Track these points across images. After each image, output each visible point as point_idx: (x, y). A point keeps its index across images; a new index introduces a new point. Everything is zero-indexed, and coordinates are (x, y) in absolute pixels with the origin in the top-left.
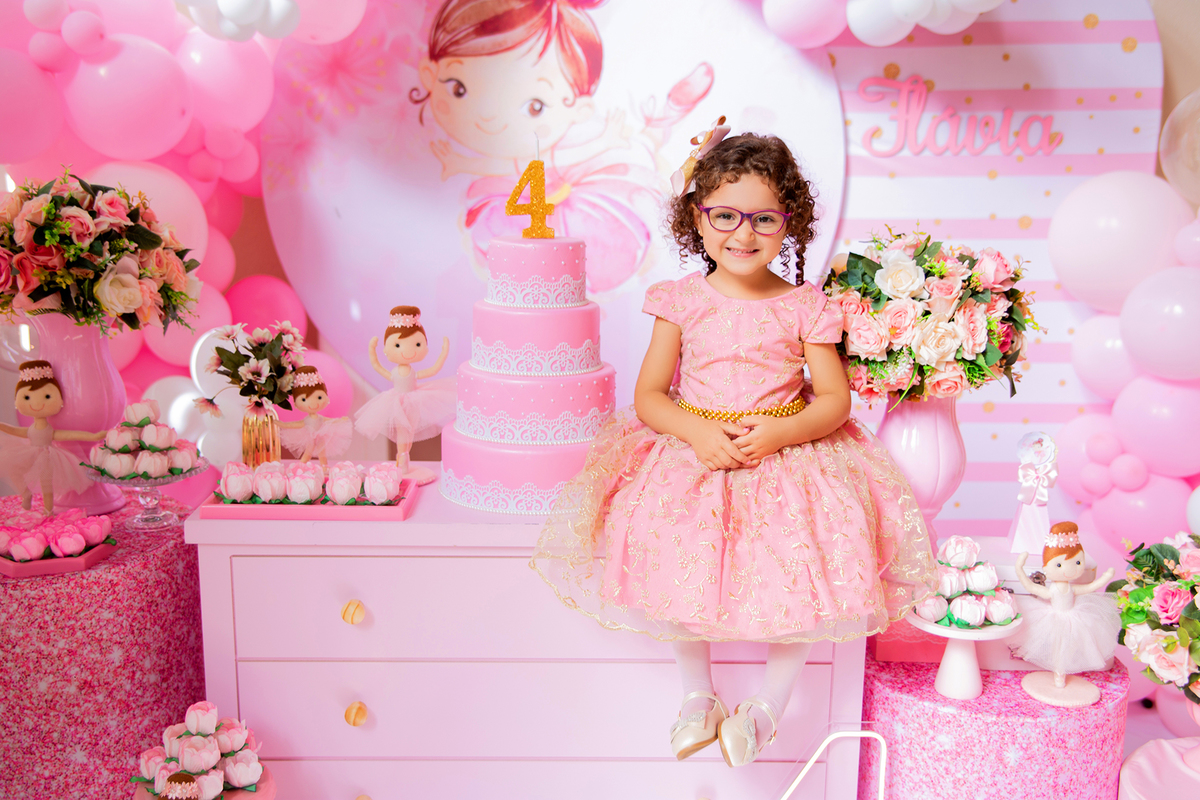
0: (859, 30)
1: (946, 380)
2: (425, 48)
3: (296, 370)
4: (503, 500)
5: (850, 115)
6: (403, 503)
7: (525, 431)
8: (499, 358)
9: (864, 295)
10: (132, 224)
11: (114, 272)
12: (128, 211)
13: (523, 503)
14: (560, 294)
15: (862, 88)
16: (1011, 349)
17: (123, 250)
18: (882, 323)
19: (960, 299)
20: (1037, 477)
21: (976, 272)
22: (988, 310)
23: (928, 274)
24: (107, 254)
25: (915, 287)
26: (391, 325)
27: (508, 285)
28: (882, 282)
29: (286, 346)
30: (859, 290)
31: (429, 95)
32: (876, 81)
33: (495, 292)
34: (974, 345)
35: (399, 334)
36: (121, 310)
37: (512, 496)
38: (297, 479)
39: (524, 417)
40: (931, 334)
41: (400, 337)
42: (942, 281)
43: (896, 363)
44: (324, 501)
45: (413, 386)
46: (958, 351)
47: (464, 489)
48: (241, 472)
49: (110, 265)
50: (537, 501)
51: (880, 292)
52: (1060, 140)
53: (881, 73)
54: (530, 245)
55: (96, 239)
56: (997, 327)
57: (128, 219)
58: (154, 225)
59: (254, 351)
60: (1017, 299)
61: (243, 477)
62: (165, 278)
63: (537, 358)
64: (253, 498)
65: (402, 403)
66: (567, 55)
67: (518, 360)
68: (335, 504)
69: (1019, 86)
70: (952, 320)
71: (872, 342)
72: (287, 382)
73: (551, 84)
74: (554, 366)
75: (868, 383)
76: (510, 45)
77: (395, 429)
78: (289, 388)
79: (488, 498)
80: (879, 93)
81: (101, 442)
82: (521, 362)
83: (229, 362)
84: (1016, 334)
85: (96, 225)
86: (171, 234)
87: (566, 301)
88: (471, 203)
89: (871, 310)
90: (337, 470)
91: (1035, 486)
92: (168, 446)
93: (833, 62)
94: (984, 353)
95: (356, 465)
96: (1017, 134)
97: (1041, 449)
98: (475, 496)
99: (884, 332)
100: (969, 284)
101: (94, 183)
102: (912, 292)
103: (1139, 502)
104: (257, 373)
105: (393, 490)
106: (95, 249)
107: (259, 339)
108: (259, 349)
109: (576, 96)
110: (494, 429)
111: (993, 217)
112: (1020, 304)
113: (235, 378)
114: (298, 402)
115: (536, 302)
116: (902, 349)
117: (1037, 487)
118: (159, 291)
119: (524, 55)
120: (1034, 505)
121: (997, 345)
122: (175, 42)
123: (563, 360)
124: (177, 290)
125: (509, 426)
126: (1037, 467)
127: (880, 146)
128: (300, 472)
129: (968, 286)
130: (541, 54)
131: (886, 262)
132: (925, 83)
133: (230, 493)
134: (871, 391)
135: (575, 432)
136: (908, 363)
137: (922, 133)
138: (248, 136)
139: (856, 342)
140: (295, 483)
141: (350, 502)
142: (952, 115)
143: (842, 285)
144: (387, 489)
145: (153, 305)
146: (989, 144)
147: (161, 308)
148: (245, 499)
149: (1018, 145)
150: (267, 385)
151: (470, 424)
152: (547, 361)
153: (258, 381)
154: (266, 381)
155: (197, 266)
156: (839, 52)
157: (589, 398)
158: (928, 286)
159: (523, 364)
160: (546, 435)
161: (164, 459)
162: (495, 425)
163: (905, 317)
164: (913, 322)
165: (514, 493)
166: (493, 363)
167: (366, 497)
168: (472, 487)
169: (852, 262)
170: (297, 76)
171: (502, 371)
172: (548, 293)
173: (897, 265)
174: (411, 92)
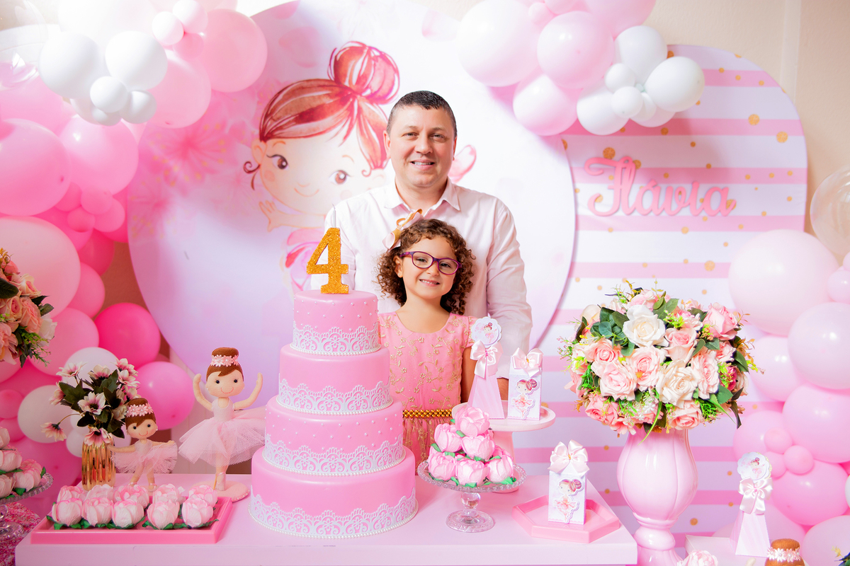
0: (586, 122)
1: (686, 416)
2: (257, 132)
3: (129, 401)
4: (305, 525)
5: (578, 185)
6: (215, 526)
7: (325, 464)
8: (303, 398)
9: (616, 342)
13: (323, 529)
14: (355, 343)
15: (587, 165)
16: (736, 388)
18: (629, 369)
19: (695, 347)
20: (756, 491)
21: (707, 323)
22: (717, 356)
23: (668, 326)
25: (657, 337)
26: (212, 364)
27: (310, 335)
28: (629, 331)
29: (121, 381)
30: (611, 339)
31: (259, 167)
32: (598, 160)
33: (299, 340)
34: (709, 386)
35: (220, 372)
37: (313, 522)
38: (121, 505)
39: (324, 451)
40: (672, 378)
41: (219, 375)
42: (680, 331)
43: (642, 402)
44: (144, 526)
45: (233, 414)
46: (695, 392)
47: (270, 514)
48: (73, 498)
50: (335, 527)
51: (628, 341)
52: (735, 206)
53: (601, 155)
54: (330, 301)
56: (726, 370)
58: (15, 276)
59: (93, 385)
60: (738, 345)
61: (73, 504)
62: (19, 322)
63: (336, 399)
64: (81, 523)
65: (220, 430)
66: (365, 138)
67: (319, 401)
68: (156, 528)
69: (704, 166)
70: (688, 365)
71: (622, 384)
72: (122, 411)
73: (352, 160)
74: (350, 406)
75: (619, 417)
76: (321, 130)
77: (213, 455)
78: (123, 417)
79: (291, 523)
80: (600, 169)
82: (321, 402)
83: (71, 396)
84: (740, 375)
86: (29, 285)
87: (361, 349)
88: (290, 249)
89: (621, 356)
90: (159, 493)
91: (754, 498)
92: (14, 468)
93: (566, 147)
94: (717, 394)
95: (177, 488)
96: (702, 201)
97: (758, 466)
98: (280, 521)
99: (632, 376)
100: (702, 333)
102: (654, 341)
103: (807, 483)
104: (94, 406)
105: (207, 513)
107: (99, 373)
108: (100, 383)
109: (371, 168)
110: (298, 461)
111: (686, 261)
112: (741, 349)
113: (76, 407)
114: (129, 431)
115: (335, 350)
116: (647, 390)
117: (756, 499)
118: (13, 333)
119: (332, 138)
120: (753, 514)
121: (727, 386)
122: (59, 125)
123: (358, 400)
124: (31, 332)
125: (311, 459)
126: (755, 482)
127: (602, 208)
128: (127, 495)
129: (700, 335)
130: (345, 137)
131: (631, 314)
132: (634, 162)
133: (60, 519)
134: (621, 424)
135: (368, 464)
136: (654, 403)
137: (632, 199)
138: (116, 197)
139: (609, 385)
140: (120, 508)
141: (169, 527)
142: (654, 186)
143: (595, 335)
144: (201, 514)
145: (8, 345)
146: (682, 208)
147: (16, 348)
148: (74, 524)
149: (703, 209)
150: (102, 416)
151: (276, 455)
152: (344, 401)
153: (95, 413)
154: (102, 412)
155: (52, 310)
156: (569, 139)
157: (381, 433)
158: (668, 336)
159: (324, 404)
160: (344, 467)
161: (9, 481)
162: (298, 457)
163: (649, 363)
164: (656, 367)
165: (315, 519)
166: (297, 402)
167: (183, 522)
168: (277, 513)
169: (604, 315)
170: (157, 151)
171: (305, 410)
172: (345, 342)
173: (641, 318)
174: (245, 164)
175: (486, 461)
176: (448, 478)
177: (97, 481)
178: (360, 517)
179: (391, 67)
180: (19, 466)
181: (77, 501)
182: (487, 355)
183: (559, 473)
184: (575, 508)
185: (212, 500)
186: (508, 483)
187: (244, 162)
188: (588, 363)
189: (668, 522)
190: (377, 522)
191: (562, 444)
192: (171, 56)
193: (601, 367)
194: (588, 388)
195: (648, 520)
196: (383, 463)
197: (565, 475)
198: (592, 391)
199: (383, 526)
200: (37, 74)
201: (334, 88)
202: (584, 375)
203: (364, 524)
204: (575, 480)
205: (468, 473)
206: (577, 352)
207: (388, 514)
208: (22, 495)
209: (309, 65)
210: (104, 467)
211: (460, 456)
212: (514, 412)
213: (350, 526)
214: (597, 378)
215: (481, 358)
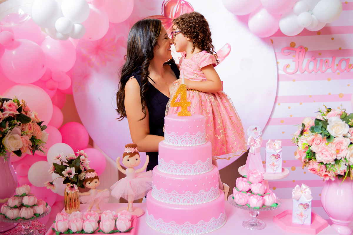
0: (284, 30)
3: (86, 170)
4: (176, 229)
5: (279, 60)
6: (133, 231)
7: (185, 199)
9: (325, 135)
10: (19, 113)
11: (11, 134)
12: (17, 108)
14: (196, 140)
15: (283, 51)
17: (15, 124)
18: (332, 149)
23: (350, 126)
24: (7, 127)
25: (345, 132)
26: (125, 152)
27: (174, 137)
28: (330, 129)
29: (82, 161)
30: (321, 134)
32: (287, 48)
33: (169, 140)
35: (129, 156)
36: (14, 150)
37: (180, 228)
38: (87, 222)
39: (184, 193)
41: (129, 157)
43: (339, 164)
44: (99, 231)
45: (136, 176)
47: (158, 224)
48: (63, 219)
49: (9, 131)
50: (191, 230)
51: (330, 135)
52: (352, 67)
53: (289, 46)
54: (184, 120)
55: (3, 121)
57: (17, 111)
58: (29, 113)
59: (68, 163)
61: (64, 222)
62: (32, 134)
63: (188, 168)
64: (68, 231)
65: (130, 184)
67: (180, 169)
68: (105, 233)
69: (337, 49)
71: (329, 156)
72: (83, 176)
74: (195, 171)
75: (326, 172)
77: (128, 195)
78: (83, 178)
79: (169, 228)
80: (289, 52)
81: (6, 203)
83: (59, 169)
85: (3, 115)
86: (35, 116)
87: (199, 143)
89: (327, 142)
90: (104, 215)
92: (34, 204)
93: (272, 43)
95: (112, 212)
98: (163, 227)
99: (334, 152)
101: (3, 97)
102: (343, 134)
104: (70, 174)
105: (129, 224)
106: (3, 125)
107: (71, 158)
108: (71, 162)
110: (171, 198)
113: (61, 174)
114: (87, 185)
116: (341, 159)
118: (30, 140)
122: (40, 41)
123: (199, 167)
124: (38, 139)
125: (178, 197)
127: (289, 71)
128: (88, 217)
131: (331, 121)
132: (304, 48)
133: (59, 230)
134: (326, 175)
135: (205, 198)
136: (346, 165)
137: (304, 66)
138: (67, 73)
139: (321, 157)
140: (87, 224)
141: (111, 232)
142: (314, 59)
143: (312, 132)
144: (126, 226)
145: (28, 145)
146: (328, 69)
147: (31, 146)
148: (65, 232)
149: (338, 69)
150: (74, 178)
151: (160, 195)
152: (192, 168)
153: (71, 177)
154: (74, 177)
155: (46, 128)
156: (274, 39)
157: (211, 183)
158: (350, 131)
159: (183, 170)
160: (194, 200)
161: (32, 210)
162: (171, 196)
163: (342, 145)
164: (346, 147)
165: (181, 226)
166: (169, 170)
167: (117, 230)
168: (162, 223)
169: (317, 122)
170: (84, 52)
171: (173, 173)
172: (192, 139)
173: (337, 123)
174: (125, 56)
175: (263, 195)
176: (245, 204)
177: (72, 208)
178: (203, 225)
179: (190, 9)
180: (36, 203)
181: (66, 221)
182: (255, 143)
183: (298, 200)
184: (306, 217)
185: (129, 217)
186: (274, 206)
187: (124, 56)
188: (309, 146)
189: (348, 222)
190: (210, 226)
191: (298, 186)
192: (91, 7)
193: (317, 148)
194: (309, 158)
195: (339, 221)
196: (211, 198)
197: (300, 202)
198: (311, 159)
199: (213, 228)
200: (30, 18)
201: (164, 19)
202: (307, 152)
203: (205, 228)
204: (306, 204)
205: (255, 202)
206: (302, 140)
207: (215, 222)
208: (38, 217)
209: (152, 9)
210: (75, 201)
211: (249, 193)
212: (269, 170)
213: (198, 229)
214: (314, 153)
215: (253, 145)
